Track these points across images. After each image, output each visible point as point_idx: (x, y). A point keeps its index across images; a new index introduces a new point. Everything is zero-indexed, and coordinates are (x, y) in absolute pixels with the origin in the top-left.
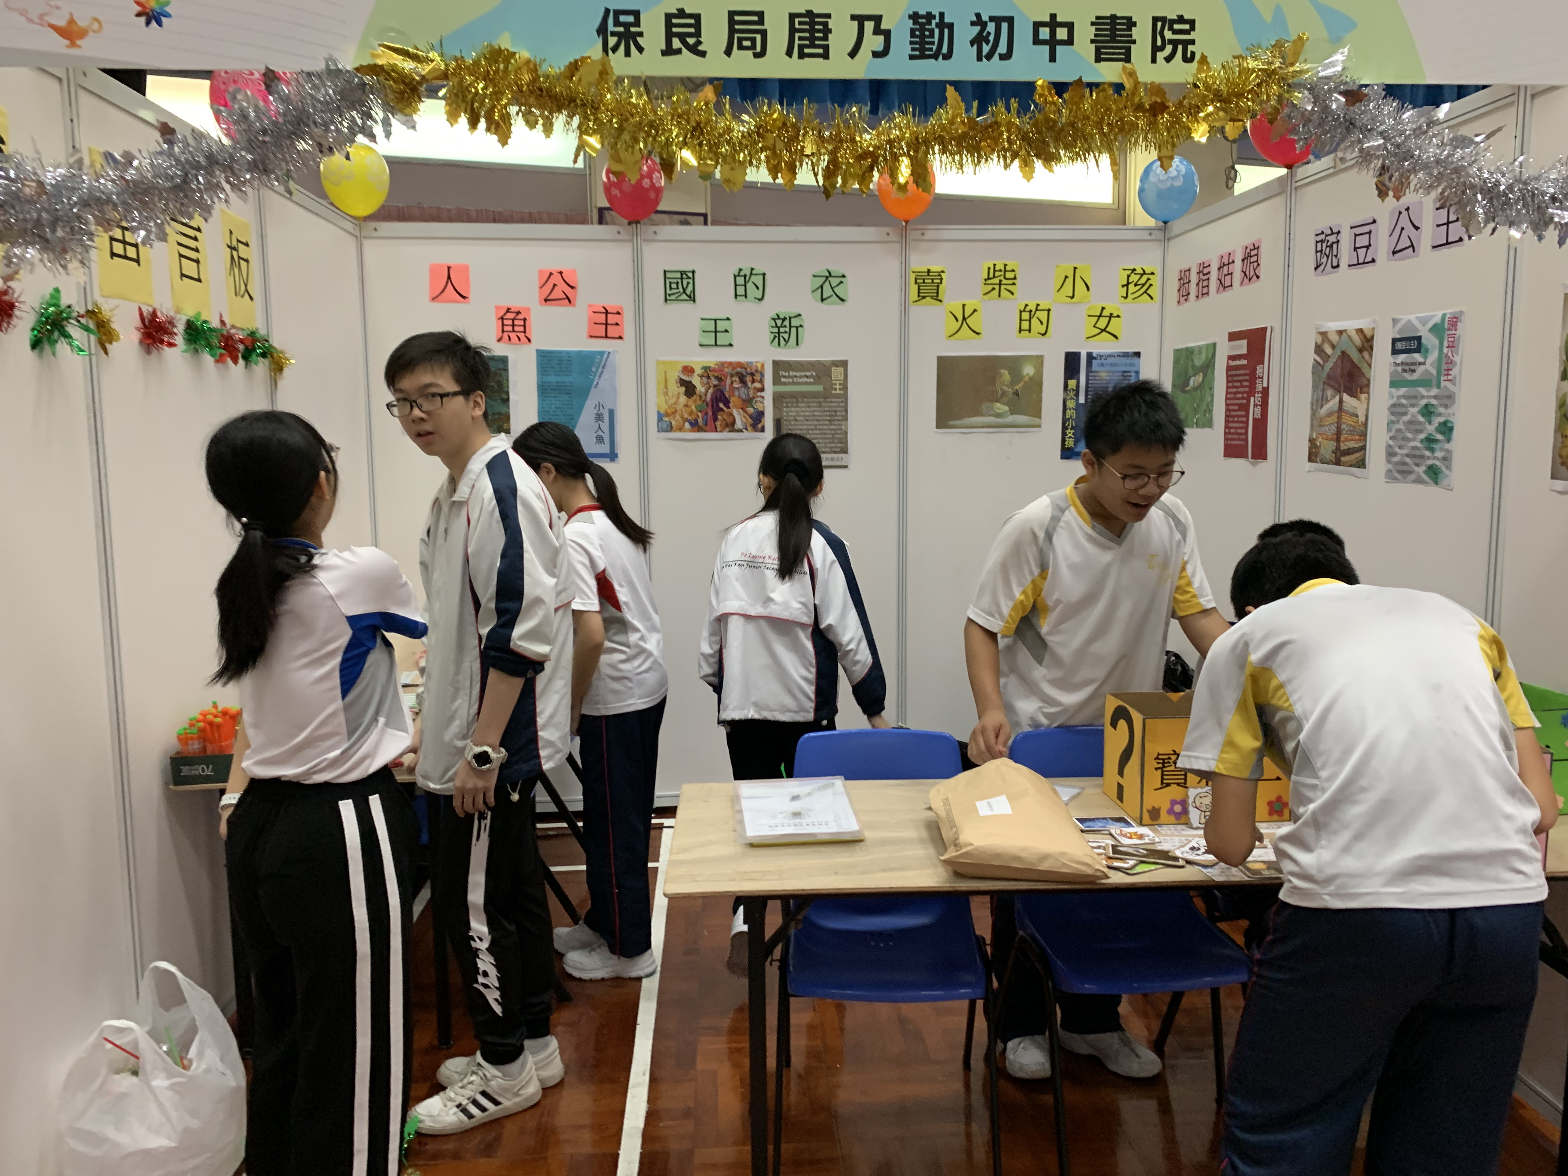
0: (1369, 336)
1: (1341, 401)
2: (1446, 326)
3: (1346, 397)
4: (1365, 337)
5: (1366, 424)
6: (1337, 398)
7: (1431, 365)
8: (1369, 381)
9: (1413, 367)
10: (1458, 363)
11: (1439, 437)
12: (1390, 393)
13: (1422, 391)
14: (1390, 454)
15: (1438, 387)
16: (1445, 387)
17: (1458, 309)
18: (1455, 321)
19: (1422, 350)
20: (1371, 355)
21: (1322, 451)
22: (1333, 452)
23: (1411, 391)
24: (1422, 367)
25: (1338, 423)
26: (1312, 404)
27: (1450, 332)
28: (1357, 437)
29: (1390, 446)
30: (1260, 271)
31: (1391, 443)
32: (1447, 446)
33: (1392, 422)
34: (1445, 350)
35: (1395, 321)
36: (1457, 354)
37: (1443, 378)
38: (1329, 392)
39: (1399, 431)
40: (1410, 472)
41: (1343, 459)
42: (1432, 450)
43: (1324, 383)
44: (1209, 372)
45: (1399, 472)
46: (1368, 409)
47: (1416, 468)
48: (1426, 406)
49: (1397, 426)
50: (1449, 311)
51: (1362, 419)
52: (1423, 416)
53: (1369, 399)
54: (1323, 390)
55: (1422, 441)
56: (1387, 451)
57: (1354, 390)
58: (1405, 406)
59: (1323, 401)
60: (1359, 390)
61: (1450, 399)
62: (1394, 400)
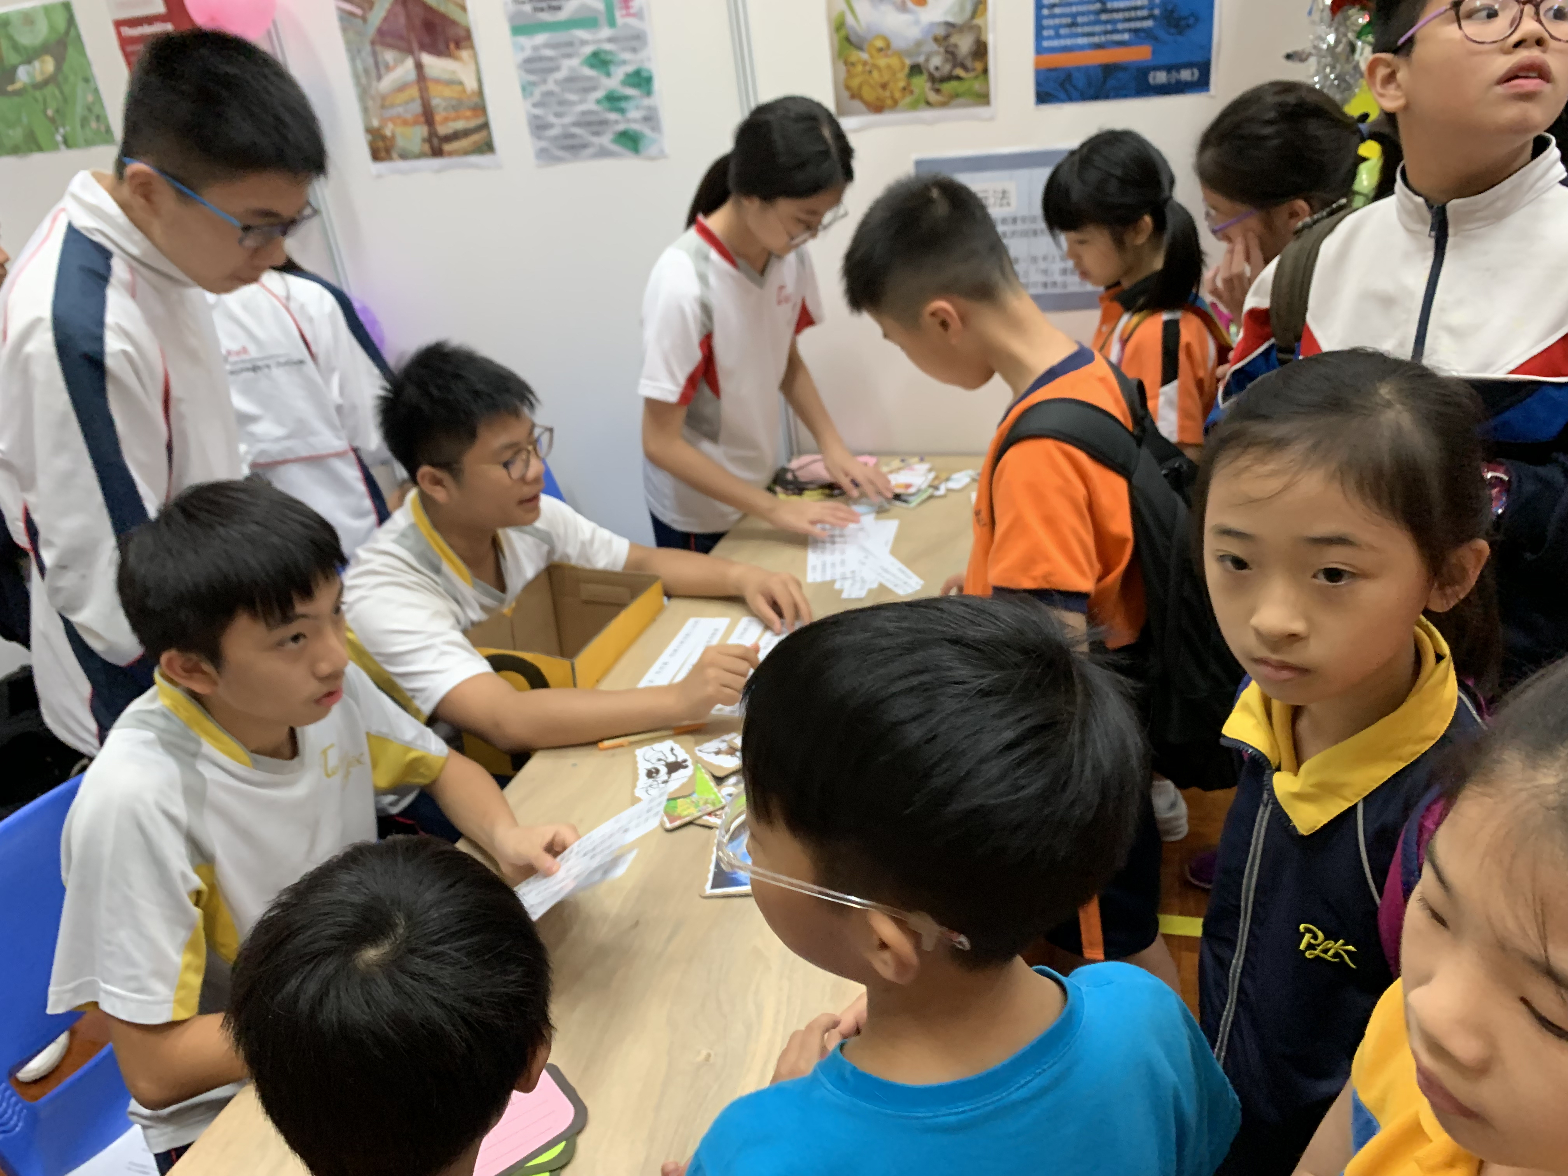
1: (419, 66)
3: (426, 58)
5: (480, 93)
6: (409, 63)
8: (468, 30)
11: (630, 91)
12: (516, 43)
13: (581, 34)
14: (538, 127)
15: (612, 25)
16: (625, 24)
21: (400, 142)
22: (424, 140)
23: (561, 36)
25: (422, 98)
26: (356, 76)
28: (467, 113)
29: (536, 117)
31: (538, 111)
32: (646, 102)
33: (534, 84)
37: (617, 13)
38: (389, 56)
39: (550, 94)
40: (584, 146)
41: (447, 147)
42: (622, 111)
43: (373, 43)
44: (71, 52)
45: (564, 148)
46: (478, 72)
47: (595, 140)
48: (595, 54)
49: (544, 88)
52: (592, 66)
53: (475, 57)
54: (375, 53)
55: (598, 102)
56: (530, 124)
57: (441, 46)
58: (551, 59)
59: (379, 69)
60: (452, 46)
61: (636, 41)
62: (528, 53)
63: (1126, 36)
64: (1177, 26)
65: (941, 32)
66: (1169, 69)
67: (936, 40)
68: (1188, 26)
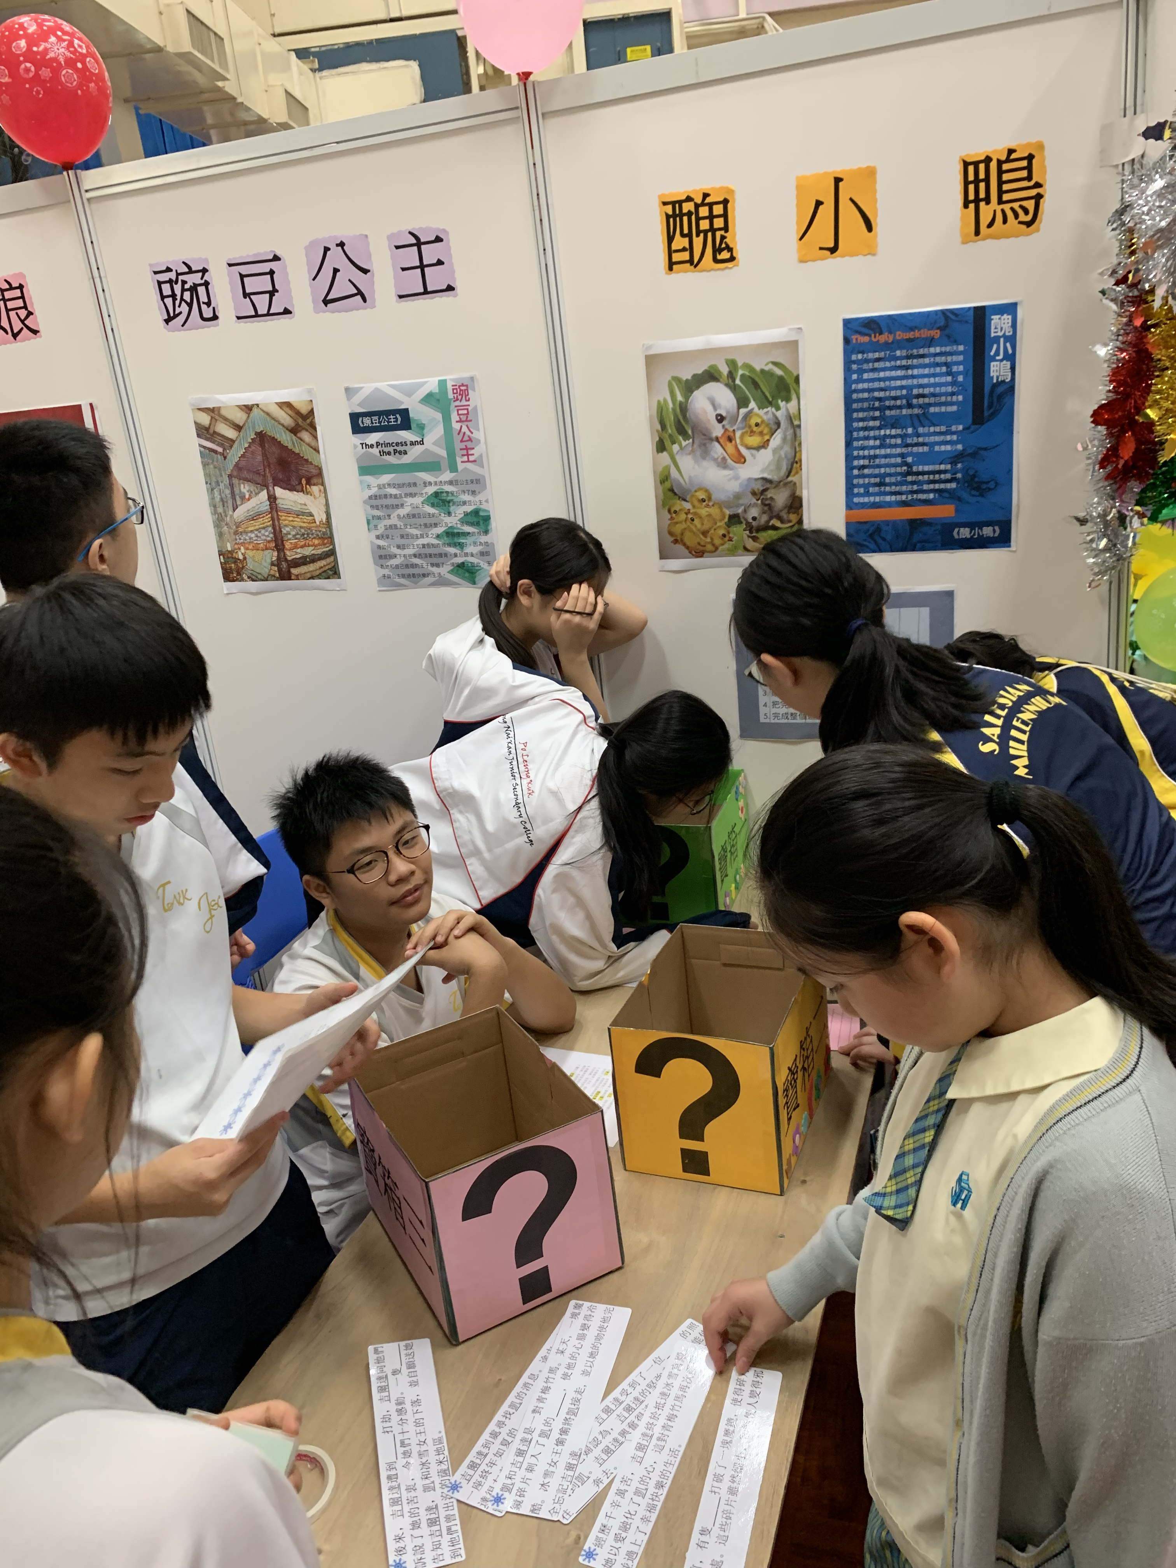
0: (304, 410)
1: (272, 499)
2: (451, 395)
3: (279, 492)
4: (298, 413)
5: (329, 524)
6: (264, 495)
7: (435, 443)
8: (320, 469)
9: (399, 448)
10: (482, 441)
11: (467, 529)
12: (361, 482)
13: (424, 476)
14: (381, 557)
15: (453, 468)
16: (466, 469)
17: (467, 375)
18: (463, 390)
19: (413, 426)
20: (316, 437)
21: (250, 565)
22: (272, 564)
23: (405, 477)
24: (419, 448)
25: (274, 526)
26: (214, 506)
27: (458, 403)
28: (316, 542)
29: (379, 547)
30: (37, 324)
31: (381, 543)
32: (483, 539)
33: (379, 518)
34: (456, 426)
35: (349, 392)
36: (478, 430)
37: (459, 460)
38: (245, 488)
39: (393, 527)
40: (424, 575)
41: (294, 571)
42: (461, 546)
43: (230, 476)
45: (403, 576)
46: (327, 505)
47: (435, 570)
48: (436, 494)
49: (387, 522)
50: (451, 378)
51: (320, 516)
52: (433, 505)
53: (325, 492)
54: (232, 486)
55: (438, 536)
56: (373, 552)
57: (294, 482)
58: (396, 496)
59: (236, 500)
60: (304, 481)
61: (476, 484)
62: (374, 491)
63: (931, 496)
64: (978, 488)
65: (759, 487)
66: (972, 526)
67: (754, 493)
68: (990, 489)
